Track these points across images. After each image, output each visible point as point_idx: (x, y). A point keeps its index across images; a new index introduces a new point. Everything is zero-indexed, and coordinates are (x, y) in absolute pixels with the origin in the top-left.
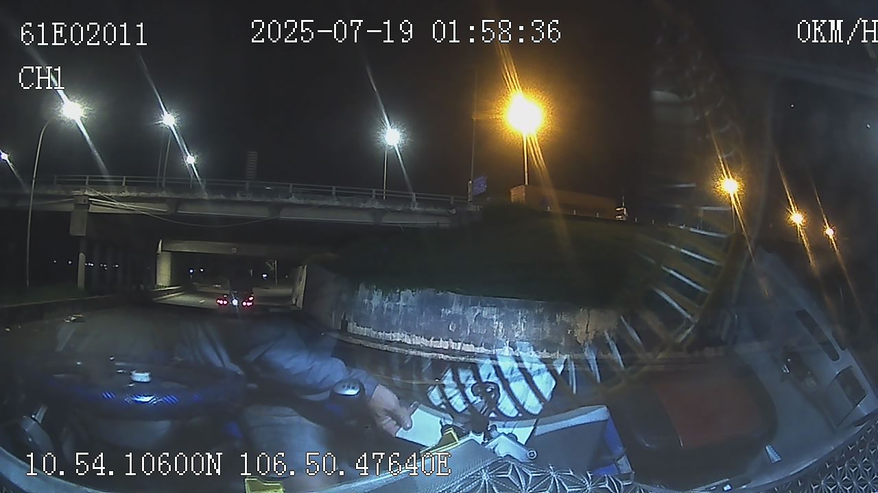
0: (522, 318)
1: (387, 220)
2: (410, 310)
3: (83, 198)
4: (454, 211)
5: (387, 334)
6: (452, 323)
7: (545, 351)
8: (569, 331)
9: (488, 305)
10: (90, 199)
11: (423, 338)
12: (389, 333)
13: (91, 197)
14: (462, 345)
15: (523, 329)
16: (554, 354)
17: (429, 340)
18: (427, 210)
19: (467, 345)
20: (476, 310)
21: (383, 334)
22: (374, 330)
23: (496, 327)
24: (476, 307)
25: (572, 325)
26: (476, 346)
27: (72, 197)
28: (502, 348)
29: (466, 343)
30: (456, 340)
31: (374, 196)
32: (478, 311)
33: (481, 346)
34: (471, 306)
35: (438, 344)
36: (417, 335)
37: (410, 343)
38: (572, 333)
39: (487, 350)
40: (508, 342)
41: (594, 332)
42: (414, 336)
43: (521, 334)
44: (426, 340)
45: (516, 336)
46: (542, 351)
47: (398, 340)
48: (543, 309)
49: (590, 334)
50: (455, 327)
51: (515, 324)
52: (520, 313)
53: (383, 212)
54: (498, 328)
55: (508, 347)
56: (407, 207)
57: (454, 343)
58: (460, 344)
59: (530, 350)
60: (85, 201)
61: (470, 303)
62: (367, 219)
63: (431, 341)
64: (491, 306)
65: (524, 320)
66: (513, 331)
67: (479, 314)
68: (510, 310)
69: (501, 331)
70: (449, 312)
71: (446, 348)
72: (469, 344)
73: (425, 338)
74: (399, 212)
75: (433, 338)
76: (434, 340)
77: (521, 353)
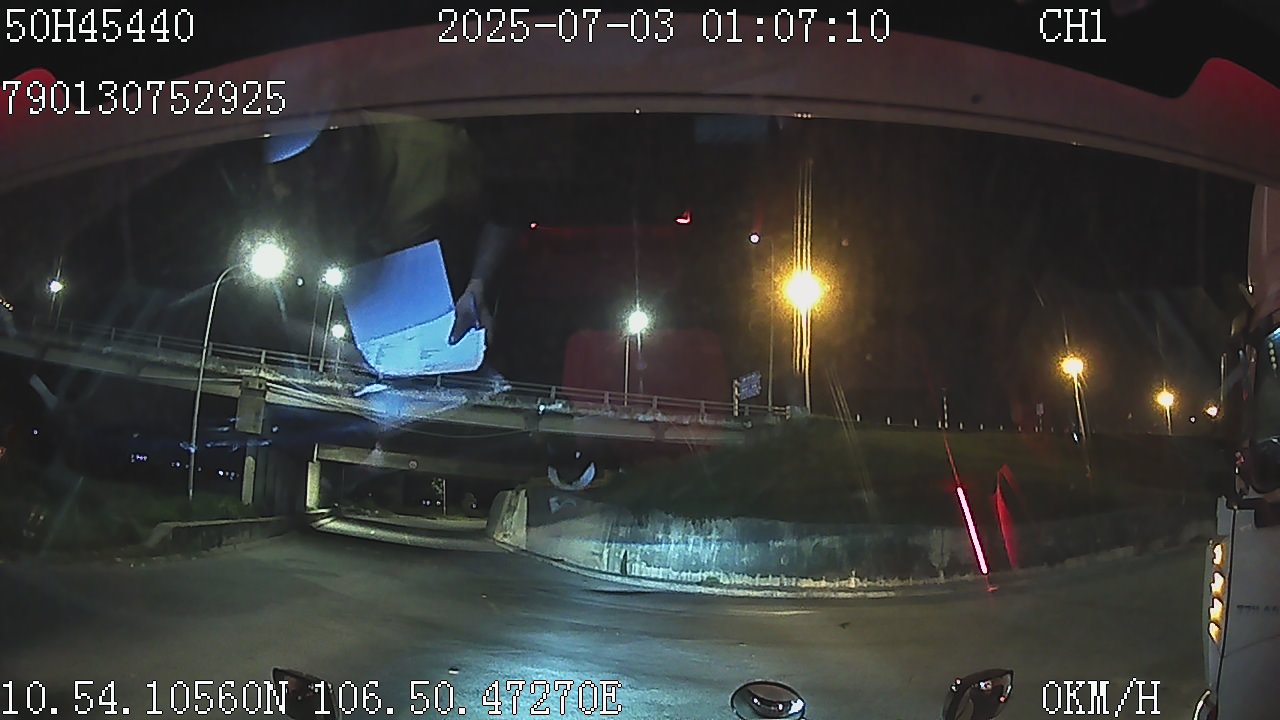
1: (670, 436)
2: (724, 544)
3: (258, 380)
4: (749, 425)
5: (694, 574)
6: (784, 556)
7: (896, 578)
8: (922, 554)
9: (827, 532)
10: (269, 384)
11: (746, 576)
12: (697, 572)
13: (270, 381)
14: (797, 581)
15: (871, 557)
16: (908, 580)
17: (754, 577)
18: (719, 423)
19: (804, 580)
21: (689, 574)
23: (839, 557)
24: (812, 536)
25: (924, 548)
26: (813, 579)
27: (241, 377)
28: (845, 580)
29: (802, 578)
30: (789, 576)
31: (655, 406)
32: (816, 540)
33: (821, 580)
34: (807, 536)
35: (765, 582)
36: (736, 573)
38: (926, 556)
39: (829, 583)
40: (853, 572)
41: (950, 553)
43: (868, 562)
44: (750, 578)
46: (893, 579)
48: (892, 533)
49: (945, 556)
50: (787, 560)
52: (866, 539)
53: (668, 425)
54: (842, 557)
55: (853, 578)
56: (694, 420)
57: (786, 579)
58: (794, 579)
59: (880, 579)
60: (260, 386)
61: (804, 533)
62: (645, 434)
63: (757, 578)
67: (818, 543)
68: (855, 537)
69: (845, 560)
70: (780, 544)
71: (778, 584)
72: (806, 577)
74: (685, 425)
75: (759, 575)
76: (761, 577)
77: (869, 583)
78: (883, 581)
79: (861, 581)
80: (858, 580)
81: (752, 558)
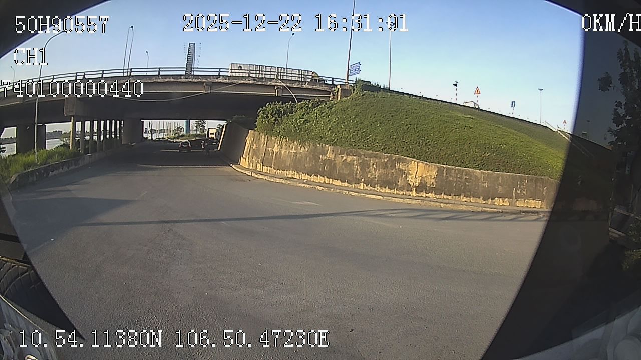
0: (373, 164)
1: (286, 93)
2: (298, 156)
4: (334, 89)
5: (283, 172)
6: (326, 166)
7: (387, 188)
8: (404, 176)
9: (351, 154)
11: (307, 175)
12: (284, 171)
14: (333, 181)
15: (373, 172)
16: (393, 190)
17: (311, 176)
18: (315, 87)
19: (336, 181)
20: (343, 157)
21: (281, 171)
22: (275, 169)
23: (356, 169)
24: (343, 156)
25: (406, 172)
26: (341, 182)
28: (358, 184)
29: (335, 180)
30: (329, 177)
32: (344, 158)
33: (345, 182)
34: (340, 155)
35: (316, 179)
36: (303, 173)
37: (298, 178)
38: (406, 177)
39: (349, 185)
40: (363, 180)
41: (420, 178)
42: (301, 173)
43: (371, 176)
44: (309, 177)
45: (369, 176)
46: (385, 188)
47: (290, 176)
48: (387, 159)
49: (417, 180)
50: (328, 168)
51: (368, 168)
52: (372, 162)
53: (284, 88)
54: (357, 170)
55: (362, 184)
56: (301, 85)
57: (327, 179)
58: (331, 180)
59: (377, 187)
61: (339, 153)
62: (272, 93)
64: (353, 155)
65: (374, 166)
66: (367, 173)
67: (345, 160)
68: (365, 159)
69: (358, 172)
70: (325, 158)
71: (322, 182)
72: (338, 180)
73: (308, 175)
74: (294, 88)
75: (313, 175)
77: (371, 188)
78: (379, 188)
79: (367, 186)
80: (365, 185)
81: (311, 165)
